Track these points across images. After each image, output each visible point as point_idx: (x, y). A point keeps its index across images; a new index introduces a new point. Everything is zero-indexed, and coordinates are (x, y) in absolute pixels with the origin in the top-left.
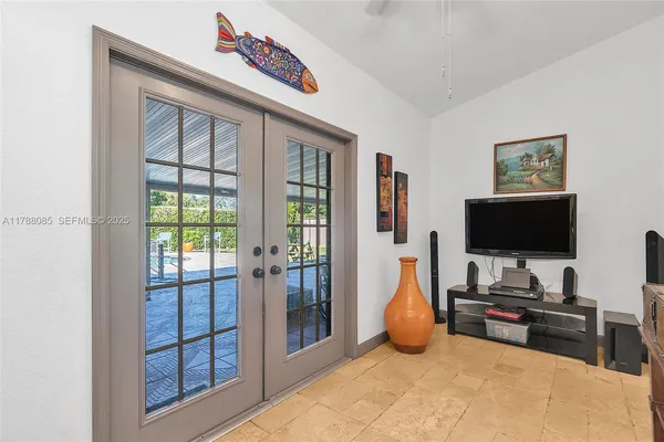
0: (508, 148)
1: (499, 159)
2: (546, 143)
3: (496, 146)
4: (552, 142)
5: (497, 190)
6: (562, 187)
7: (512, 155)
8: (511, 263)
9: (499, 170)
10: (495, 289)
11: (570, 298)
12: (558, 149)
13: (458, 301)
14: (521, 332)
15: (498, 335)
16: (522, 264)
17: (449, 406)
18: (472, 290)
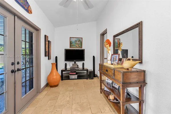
0: (73, 38)
1: (71, 41)
2: (79, 39)
3: (70, 38)
4: (80, 39)
5: (70, 47)
6: (82, 48)
7: (73, 40)
8: (73, 63)
9: (71, 43)
10: (71, 68)
11: (83, 68)
12: (81, 40)
13: (63, 72)
14: (76, 77)
15: (72, 78)
16: (75, 63)
17: (70, 94)
18: (66, 69)
